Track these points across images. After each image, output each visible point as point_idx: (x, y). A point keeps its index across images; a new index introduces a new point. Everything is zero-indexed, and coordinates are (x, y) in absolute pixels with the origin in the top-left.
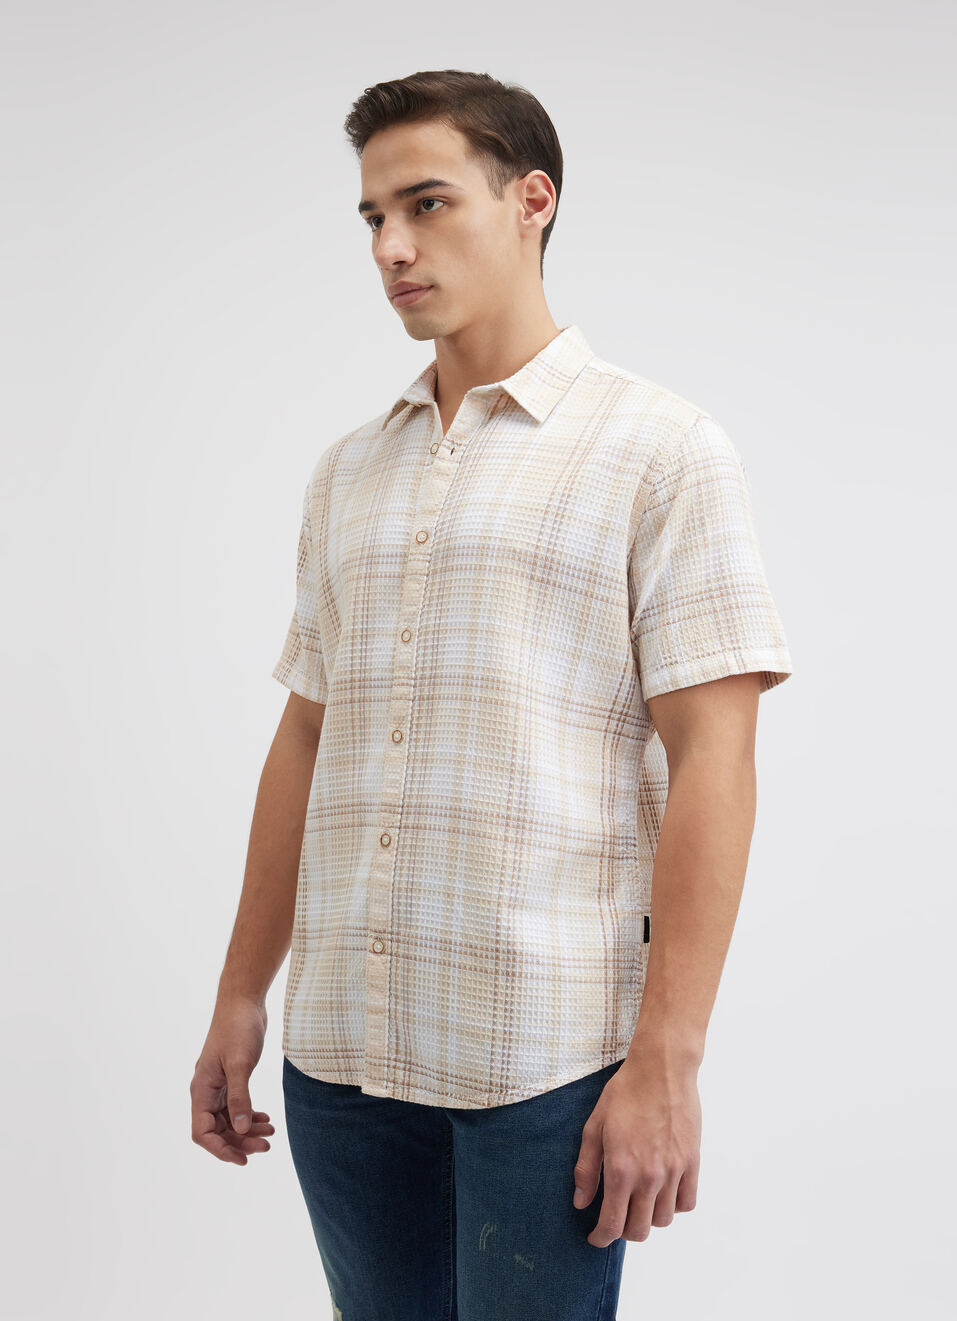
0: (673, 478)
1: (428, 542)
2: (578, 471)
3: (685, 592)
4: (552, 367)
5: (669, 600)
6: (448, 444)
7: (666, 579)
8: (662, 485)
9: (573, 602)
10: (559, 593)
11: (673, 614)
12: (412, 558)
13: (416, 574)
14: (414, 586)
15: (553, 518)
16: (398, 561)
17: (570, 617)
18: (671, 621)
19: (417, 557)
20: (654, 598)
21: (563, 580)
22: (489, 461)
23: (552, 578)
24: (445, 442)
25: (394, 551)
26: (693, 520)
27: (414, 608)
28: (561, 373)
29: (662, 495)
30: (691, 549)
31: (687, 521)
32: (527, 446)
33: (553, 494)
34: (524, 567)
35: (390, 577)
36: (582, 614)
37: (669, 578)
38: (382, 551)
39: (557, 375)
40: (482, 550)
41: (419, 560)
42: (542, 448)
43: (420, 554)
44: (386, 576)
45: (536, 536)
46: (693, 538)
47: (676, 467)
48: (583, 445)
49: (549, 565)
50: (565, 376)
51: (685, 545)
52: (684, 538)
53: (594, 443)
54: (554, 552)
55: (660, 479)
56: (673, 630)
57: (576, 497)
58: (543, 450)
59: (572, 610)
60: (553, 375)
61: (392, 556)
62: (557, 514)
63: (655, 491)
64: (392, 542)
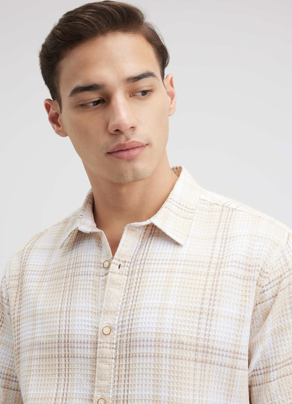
0: (275, 282)
1: (112, 334)
2: (218, 281)
3: (282, 359)
4: (180, 204)
5: (271, 365)
6: (116, 262)
7: (269, 350)
8: (269, 287)
9: (224, 373)
10: (214, 368)
11: (274, 375)
12: (101, 345)
13: (106, 358)
14: (104, 366)
15: (206, 317)
16: (89, 346)
17: (222, 383)
18: (272, 379)
19: (105, 345)
20: (260, 362)
21: (216, 359)
22: (150, 274)
23: (209, 359)
24: (114, 261)
25: (86, 339)
26: (286, 310)
27: (107, 383)
28: (186, 207)
29: (269, 294)
30: (285, 329)
31: (282, 311)
32: (175, 262)
33: (203, 299)
34: (190, 354)
35: (84, 357)
36: (230, 380)
37: (271, 349)
38: (76, 338)
39: (184, 208)
40: (158, 343)
41: (106, 347)
42: (187, 263)
43: (107, 343)
44: (81, 357)
45: (195, 330)
46: (287, 321)
47: (278, 274)
48: (215, 260)
49: (207, 350)
50: (189, 209)
51: (281, 326)
52: (281, 322)
53: (223, 258)
54: (208, 340)
55: (267, 283)
56: (273, 386)
57: (219, 301)
58: (188, 265)
59: (223, 378)
60: (182, 209)
61: (84, 343)
62: (209, 314)
63: (264, 291)
64: (83, 332)
